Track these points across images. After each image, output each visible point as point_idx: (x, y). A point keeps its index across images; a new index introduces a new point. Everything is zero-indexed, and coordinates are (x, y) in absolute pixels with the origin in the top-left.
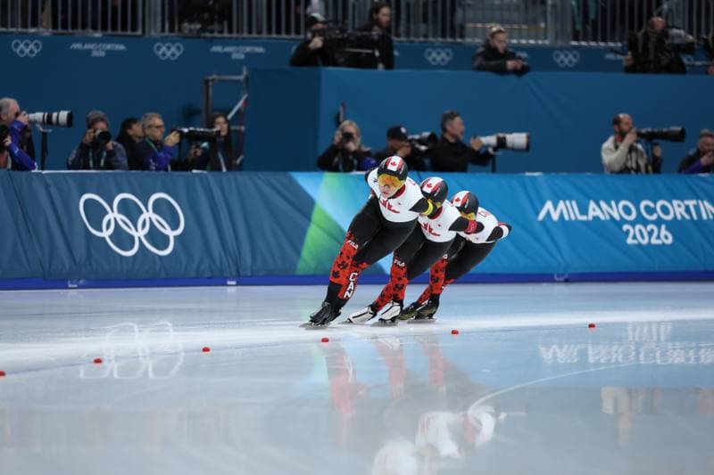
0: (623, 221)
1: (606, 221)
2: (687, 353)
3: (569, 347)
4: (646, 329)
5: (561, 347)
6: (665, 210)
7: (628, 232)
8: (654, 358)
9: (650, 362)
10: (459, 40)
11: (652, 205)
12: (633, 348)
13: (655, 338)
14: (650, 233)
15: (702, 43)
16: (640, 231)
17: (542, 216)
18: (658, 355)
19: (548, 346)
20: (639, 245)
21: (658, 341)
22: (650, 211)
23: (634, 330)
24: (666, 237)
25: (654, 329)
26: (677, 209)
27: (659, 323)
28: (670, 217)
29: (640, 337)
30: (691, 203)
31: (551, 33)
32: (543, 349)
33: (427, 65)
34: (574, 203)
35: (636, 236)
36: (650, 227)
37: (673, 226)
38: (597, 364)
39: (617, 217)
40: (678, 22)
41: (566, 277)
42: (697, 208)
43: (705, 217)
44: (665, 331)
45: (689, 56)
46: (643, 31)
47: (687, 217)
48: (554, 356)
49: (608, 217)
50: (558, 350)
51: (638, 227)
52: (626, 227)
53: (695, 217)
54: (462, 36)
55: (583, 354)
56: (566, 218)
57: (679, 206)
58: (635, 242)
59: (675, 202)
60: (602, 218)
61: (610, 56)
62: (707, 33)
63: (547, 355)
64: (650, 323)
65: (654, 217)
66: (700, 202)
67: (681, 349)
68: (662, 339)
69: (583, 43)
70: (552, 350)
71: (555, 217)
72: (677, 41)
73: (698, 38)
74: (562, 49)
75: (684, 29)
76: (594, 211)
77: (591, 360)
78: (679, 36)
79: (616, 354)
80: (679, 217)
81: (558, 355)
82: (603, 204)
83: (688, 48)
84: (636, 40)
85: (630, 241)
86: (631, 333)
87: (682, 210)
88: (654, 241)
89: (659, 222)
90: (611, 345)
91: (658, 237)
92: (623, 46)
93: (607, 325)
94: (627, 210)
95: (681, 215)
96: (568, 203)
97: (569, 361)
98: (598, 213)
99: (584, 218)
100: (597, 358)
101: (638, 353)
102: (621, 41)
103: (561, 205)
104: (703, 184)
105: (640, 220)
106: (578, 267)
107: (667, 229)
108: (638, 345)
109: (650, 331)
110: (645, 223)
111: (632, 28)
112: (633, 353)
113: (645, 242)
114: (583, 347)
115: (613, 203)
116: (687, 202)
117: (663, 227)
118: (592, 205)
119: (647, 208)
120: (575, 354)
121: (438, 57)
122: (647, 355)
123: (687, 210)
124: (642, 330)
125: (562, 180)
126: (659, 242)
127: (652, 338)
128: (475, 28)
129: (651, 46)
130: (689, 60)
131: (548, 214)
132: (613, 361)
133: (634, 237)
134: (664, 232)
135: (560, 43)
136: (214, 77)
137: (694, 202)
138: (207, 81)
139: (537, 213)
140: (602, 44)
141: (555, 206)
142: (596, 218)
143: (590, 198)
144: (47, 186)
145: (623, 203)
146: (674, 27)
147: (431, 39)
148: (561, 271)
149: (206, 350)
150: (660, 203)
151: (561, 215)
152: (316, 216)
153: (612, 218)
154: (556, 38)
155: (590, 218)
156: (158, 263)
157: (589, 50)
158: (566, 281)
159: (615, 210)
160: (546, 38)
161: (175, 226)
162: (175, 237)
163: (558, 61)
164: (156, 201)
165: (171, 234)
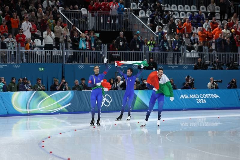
0: (196, 98)
6: (205, 96)
9: (202, 126)
11: (202, 95)
14: (202, 101)
17: (181, 98)
19: (182, 123)
20: (200, 103)
21: (203, 122)
22: (202, 96)
23: (199, 120)
24: (205, 101)
25: (203, 119)
26: (207, 96)
27: (203, 118)
30: (210, 95)
32: (181, 124)
34: (187, 95)
35: (199, 101)
36: (202, 99)
37: (206, 99)
38: (192, 126)
39: (195, 98)
42: (211, 95)
43: (212, 97)
44: (205, 120)
45: (209, 66)
51: (199, 99)
52: (197, 100)
53: (210, 97)
55: (189, 124)
56: (186, 98)
59: (206, 95)
60: (192, 98)
62: (213, 62)
63: (182, 125)
64: (202, 118)
65: (202, 97)
71: (183, 98)
72: (207, 64)
74: (185, 65)
76: (191, 96)
77: (190, 125)
82: (192, 95)
85: (198, 102)
87: (208, 96)
88: (202, 102)
89: (203, 98)
90: (194, 122)
91: (203, 101)
93: (193, 119)
94: (197, 96)
98: (192, 97)
99: (189, 98)
103: (184, 95)
104: (212, 91)
105: (200, 98)
106: (188, 107)
107: (205, 100)
108: (199, 123)
109: (202, 120)
110: (201, 99)
113: (201, 102)
115: (194, 95)
118: (190, 95)
119: (201, 96)
128: (168, 61)
131: (182, 97)
134: (204, 100)
135: (184, 64)
136: (117, 72)
137: (210, 94)
138: (116, 73)
139: (180, 97)
140: (192, 64)
141: (183, 96)
142: (191, 98)
143: (190, 94)
144: (85, 93)
145: (196, 95)
146: (206, 61)
147: (159, 64)
148: (184, 108)
149: (115, 125)
150: (204, 95)
151: (184, 97)
152: (137, 98)
153: (194, 98)
154: (183, 63)
155: (190, 98)
156: (107, 108)
157: (190, 65)
158: (186, 110)
159: (195, 96)
160: (181, 63)
161: (110, 101)
162: (110, 103)
163: (184, 68)
164: (106, 96)
165: (109, 102)
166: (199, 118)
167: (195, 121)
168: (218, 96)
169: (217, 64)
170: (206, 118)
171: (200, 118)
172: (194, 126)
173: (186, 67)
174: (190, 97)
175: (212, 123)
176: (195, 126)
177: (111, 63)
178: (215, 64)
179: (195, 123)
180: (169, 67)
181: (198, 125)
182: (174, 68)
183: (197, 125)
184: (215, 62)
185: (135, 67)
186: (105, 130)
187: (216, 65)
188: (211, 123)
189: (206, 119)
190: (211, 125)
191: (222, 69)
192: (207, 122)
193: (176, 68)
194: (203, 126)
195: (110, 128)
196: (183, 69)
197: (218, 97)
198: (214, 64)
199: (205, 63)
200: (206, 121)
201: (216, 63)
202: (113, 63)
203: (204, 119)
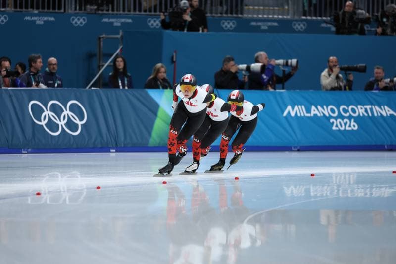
0: (331, 117)
1: (321, 117)
2: (365, 191)
3: (300, 187)
4: (343, 177)
5: (295, 187)
6: (354, 111)
7: (333, 123)
8: (347, 193)
9: (345, 196)
10: (240, 16)
11: (346, 108)
12: (335, 187)
13: (348, 183)
14: (346, 124)
15: (375, 18)
16: (340, 123)
17: (285, 114)
18: (349, 191)
19: (288, 187)
20: (339, 130)
21: (350, 183)
22: (345, 111)
23: (336, 177)
24: (354, 126)
25: (347, 176)
26: (361, 110)
27: (350, 174)
28: (356, 115)
29: (339, 182)
30: (368, 107)
31: (291, 12)
32: (285, 188)
33: (222, 30)
34: (303, 107)
35: (337, 125)
36: (345, 120)
37: (358, 120)
38: (316, 196)
39: (327, 115)
40: (362, 6)
41: (299, 148)
42: (371, 110)
43: (376, 115)
44: (353, 179)
45: (368, 25)
46: (342, 11)
47: (366, 115)
48: (292, 193)
49: (322, 115)
50: (294, 188)
51: (339, 120)
52: (332, 120)
53: (370, 115)
54: (242, 14)
55: (308, 191)
56: (299, 115)
57: (362, 109)
58: (337, 129)
59: (359, 107)
60: (319, 115)
61: (324, 25)
62: (378, 12)
63: (288, 191)
64: (345, 174)
65: (348, 115)
66: (373, 107)
67: (362, 188)
68: (352, 182)
69: (309, 18)
70: (290, 189)
71: (293, 114)
72: (361, 17)
73: (373, 15)
74: (297, 21)
75: (365, 10)
76: (314, 111)
77: (312, 194)
78: (362, 14)
79: (326, 191)
80: (361, 115)
81: (294, 192)
82: (319, 107)
83: (367, 21)
84: (338, 15)
85: (334, 128)
86: (334, 179)
87: (363, 111)
88: (347, 128)
89: (350, 118)
90: (323, 186)
91: (350, 126)
92: (331, 19)
93: (321, 174)
94: (333, 111)
95: (363, 114)
96: (300, 106)
97: (300, 195)
98: (317, 112)
99: (308, 115)
100: (315, 193)
101: (338, 190)
102: (330, 17)
103: (296, 108)
104: (374, 96)
105: (340, 116)
106: (305, 142)
107: (355, 121)
108: (338, 186)
109: (345, 178)
110: (343, 118)
111: (336, 9)
112: (336, 191)
113: (342, 129)
114: (308, 187)
115: (325, 107)
116: (366, 107)
117: (353, 120)
118: (313, 108)
119: (344, 109)
120: (303, 191)
121: (228, 25)
122: (343, 192)
123: (366, 111)
124: (340, 178)
125: (297, 94)
126: (350, 129)
127: (346, 182)
128: (249, 9)
129: (346, 19)
130: (367, 27)
131: (289, 113)
132: (325, 195)
133: (337, 126)
134: (353, 123)
135: (296, 18)
136: (104, 36)
137: (370, 106)
138: (100, 38)
139: (283, 113)
140: (319, 18)
141: (293, 108)
142: (315, 115)
143: (312, 104)
144: (10, 96)
145: (330, 107)
146: (359, 9)
147: (224, 15)
148: (296, 145)
149: (98, 188)
150: (351, 107)
151: (296, 114)
152: (160, 114)
153: (324, 115)
154: (294, 14)
155: (312, 115)
156: (72, 140)
157: (312, 21)
158: (299, 150)
159: (326, 111)
160: (288, 15)
161: (81, 119)
162: (82, 125)
163: (295, 27)
164: (72, 105)
165: (80, 123)
166: (336, 174)
167: (325, 180)
168: (392, 112)
170: (358, 173)
171: (340, 174)
172: (322, 196)
173: (300, 27)
174: (313, 113)
175: (374, 189)
176: (327, 196)
177: (85, 10)
178: (385, 20)
179: (325, 188)
180: (253, 24)
181: (335, 193)
182: (266, 28)
183: (331, 193)
184: (384, 15)
185: (155, 24)
186: (68, 202)
187: (387, 21)
188: (372, 188)
189: (356, 176)
190: (371, 194)
192: (360, 186)
193: (271, 29)
194: (350, 195)
195: (82, 198)
196: (293, 31)
197: (391, 115)
198: (382, 18)
199: (357, 17)
200: (357, 182)
201: (387, 17)
202: (91, 10)
203: (352, 176)
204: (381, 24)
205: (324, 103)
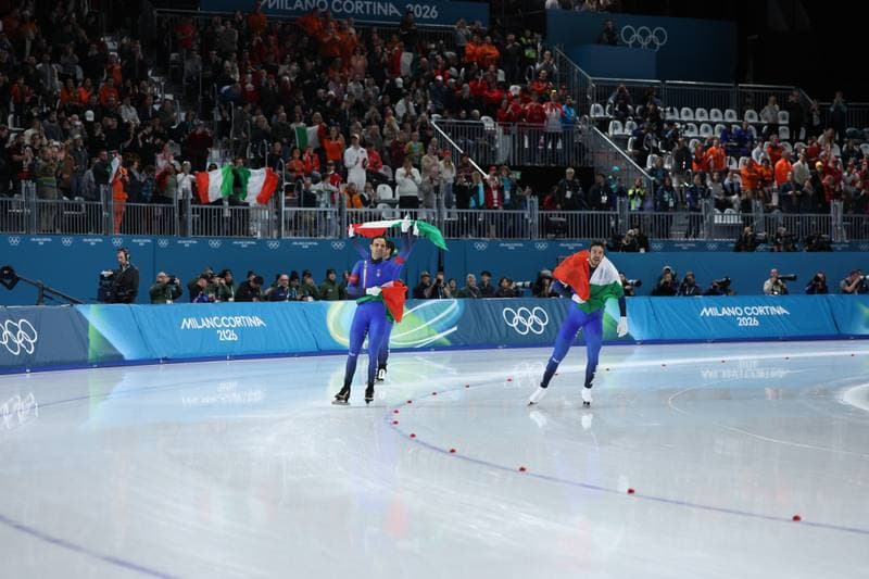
0: (737, 316)
1: (730, 316)
6: (755, 311)
7: (739, 320)
11: (749, 309)
14: (749, 321)
16: (744, 320)
17: (702, 314)
20: (744, 326)
22: (749, 311)
24: (756, 323)
26: (760, 310)
28: (757, 314)
30: (767, 308)
34: (716, 308)
35: (743, 322)
36: (749, 318)
37: (759, 318)
39: (735, 314)
41: (713, 340)
42: (769, 310)
43: (773, 314)
47: (765, 314)
49: (730, 314)
51: (744, 318)
53: (768, 314)
54: (667, 237)
55: (720, 374)
56: (713, 315)
58: (742, 325)
59: (760, 308)
60: (728, 314)
63: (705, 375)
65: (751, 314)
66: (770, 307)
69: (720, 240)
71: (708, 314)
74: (710, 242)
76: (724, 312)
79: (735, 374)
80: (761, 314)
82: (728, 308)
85: (740, 324)
87: (763, 311)
88: (750, 324)
89: (752, 316)
91: (752, 323)
94: (739, 311)
95: (763, 313)
96: (713, 308)
99: (720, 315)
103: (710, 309)
105: (744, 315)
106: (718, 336)
110: (747, 316)
113: (747, 325)
115: (733, 308)
116: (764, 307)
117: (755, 318)
118: (724, 309)
119: (747, 310)
121: (658, 246)
123: (765, 310)
126: (753, 325)
128: (673, 234)
131: (705, 313)
134: (755, 320)
139: (700, 313)
140: (728, 240)
141: (708, 310)
142: (725, 315)
143: (722, 306)
144: (489, 305)
145: (737, 308)
147: (654, 239)
148: (710, 338)
150: (753, 308)
151: (710, 314)
153: (732, 315)
154: (708, 238)
155: (723, 315)
156: (537, 337)
157: (721, 242)
158: (713, 342)
159: (734, 311)
160: (704, 237)
161: (544, 321)
163: (709, 247)
164: (536, 311)
165: (543, 325)
167: (733, 366)
168: (785, 311)
169: (784, 239)
173: (712, 247)
177: (546, 237)
178: (779, 240)
180: (677, 245)
182: (686, 248)
184: (778, 235)
187: (781, 240)
191: (795, 250)
193: (690, 249)
196: (707, 250)
197: (784, 313)
198: (776, 239)
200: (758, 367)
201: (781, 238)
202: (551, 237)
204: (777, 244)
205: (733, 305)
